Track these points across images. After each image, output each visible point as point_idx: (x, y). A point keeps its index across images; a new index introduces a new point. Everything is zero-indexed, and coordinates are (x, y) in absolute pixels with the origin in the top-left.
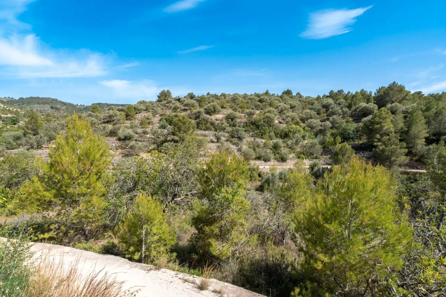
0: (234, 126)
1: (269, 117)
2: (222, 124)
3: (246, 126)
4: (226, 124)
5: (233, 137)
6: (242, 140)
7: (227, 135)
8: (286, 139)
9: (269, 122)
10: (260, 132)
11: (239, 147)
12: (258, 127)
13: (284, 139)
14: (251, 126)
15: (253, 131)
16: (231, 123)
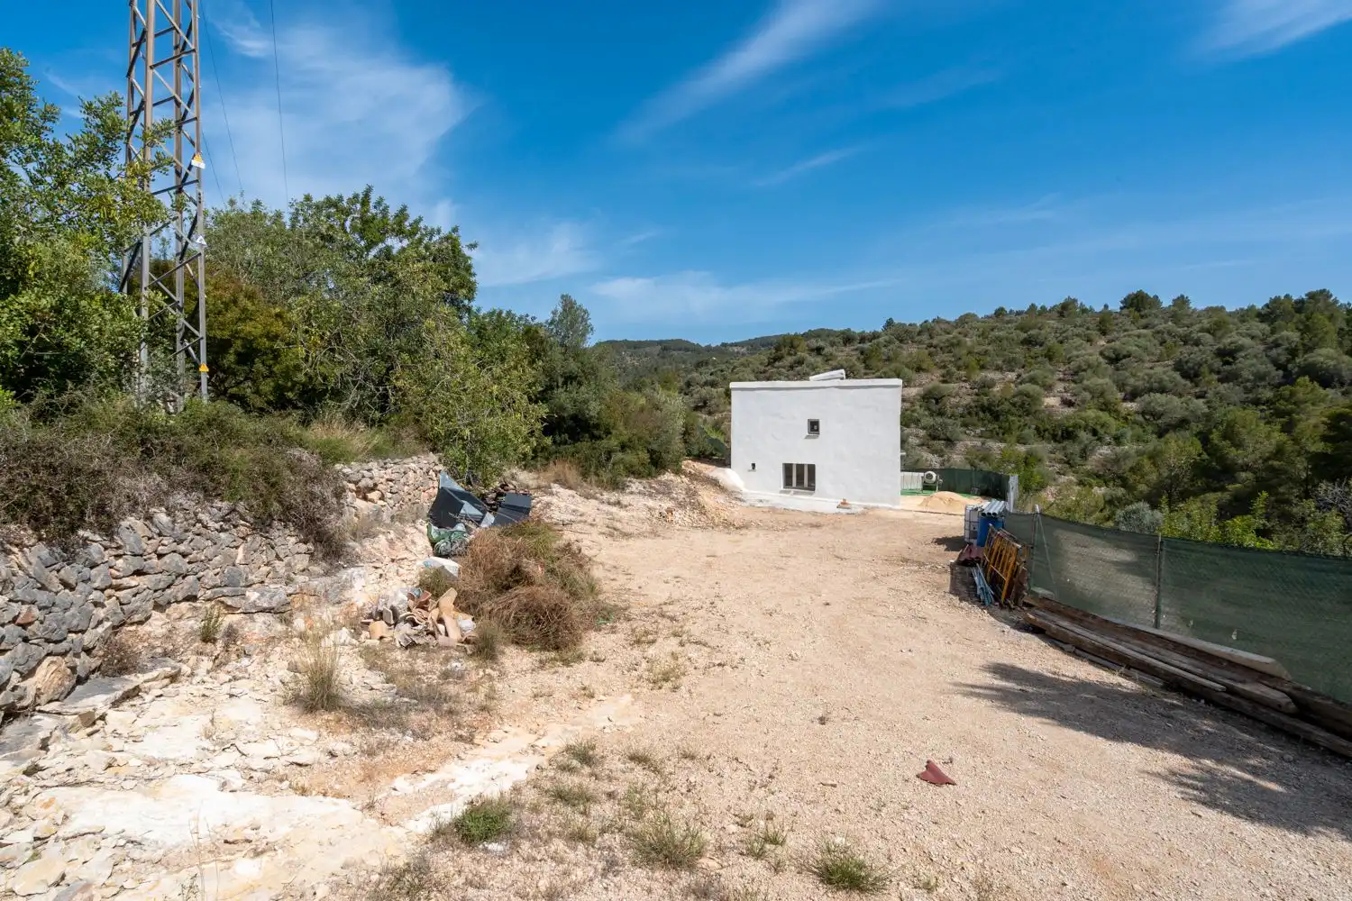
0: (941, 414)
1: (1028, 395)
2: (913, 411)
3: (970, 413)
4: (921, 411)
5: (934, 438)
6: (954, 445)
7: (922, 433)
8: (1065, 443)
9: (1026, 405)
10: (1000, 428)
11: (946, 457)
12: (996, 417)
13: (1060, 443)
14: (981, 415)
15: (984, 426)
16: (934, 408)
